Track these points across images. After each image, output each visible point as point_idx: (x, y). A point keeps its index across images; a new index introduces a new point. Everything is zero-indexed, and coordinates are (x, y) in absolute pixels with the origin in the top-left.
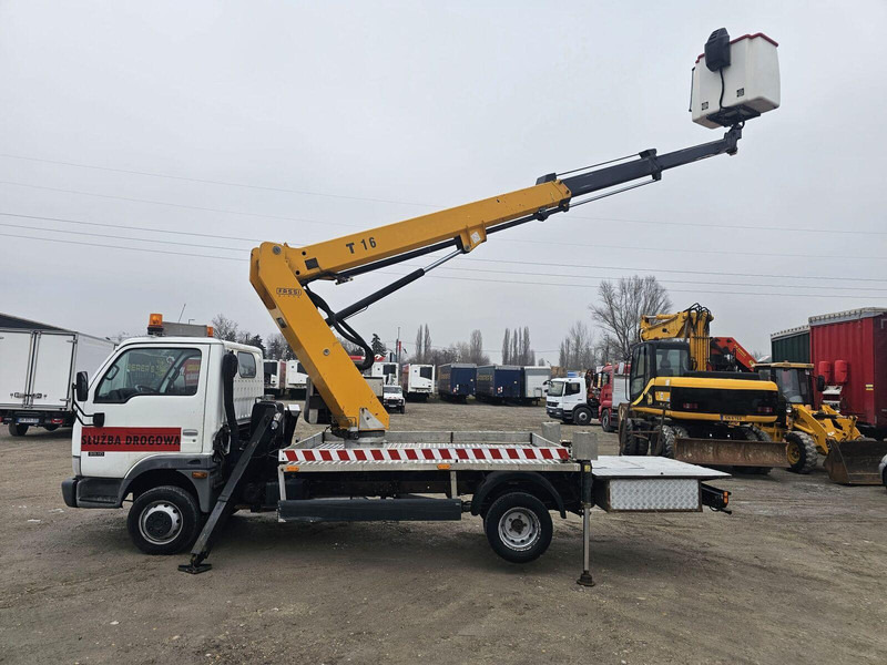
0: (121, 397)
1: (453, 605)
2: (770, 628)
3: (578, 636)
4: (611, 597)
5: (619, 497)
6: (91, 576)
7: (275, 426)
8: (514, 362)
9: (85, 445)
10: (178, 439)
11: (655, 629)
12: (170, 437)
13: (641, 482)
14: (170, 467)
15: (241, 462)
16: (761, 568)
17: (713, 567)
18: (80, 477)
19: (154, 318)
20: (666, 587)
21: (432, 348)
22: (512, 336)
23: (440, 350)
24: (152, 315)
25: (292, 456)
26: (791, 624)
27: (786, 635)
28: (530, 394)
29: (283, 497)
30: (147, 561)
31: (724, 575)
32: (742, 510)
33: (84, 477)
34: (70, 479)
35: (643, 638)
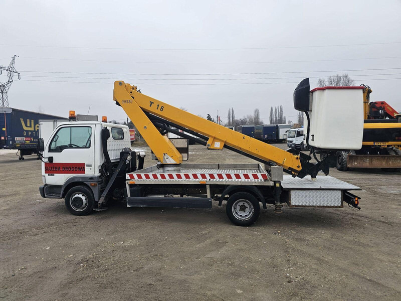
0: (60, 149)
1: (208, 241)
2: (381, 257)
3: (267, 259)
4: (293, 238)
5: (296, 200)
6: (50, 225)
7: (127, 162)
8: (276, 122)
9: (47, 171)
10: (84, 168)
11: (312, 256)
12: (80, 168)
13: (308, 192)
14: (81, 181)
15: (112, 179)
16: (384, 222)
17: (355, 222)
18: (46, 185)
19: (71, 113)
20: (325, 233)
21: (235, 119)
22: (274, 111)
23: (239, 119)
24: (70, 111)
25: (132, 177)
26: (395, 255)
27: (390, 261)
28: (281, 137)
29: (129, 195)
30: (76, 218)
31: (360, 227)
32: (382, 191)
33: (47, 185)
34: (42, 185)
35: (304, 261)
